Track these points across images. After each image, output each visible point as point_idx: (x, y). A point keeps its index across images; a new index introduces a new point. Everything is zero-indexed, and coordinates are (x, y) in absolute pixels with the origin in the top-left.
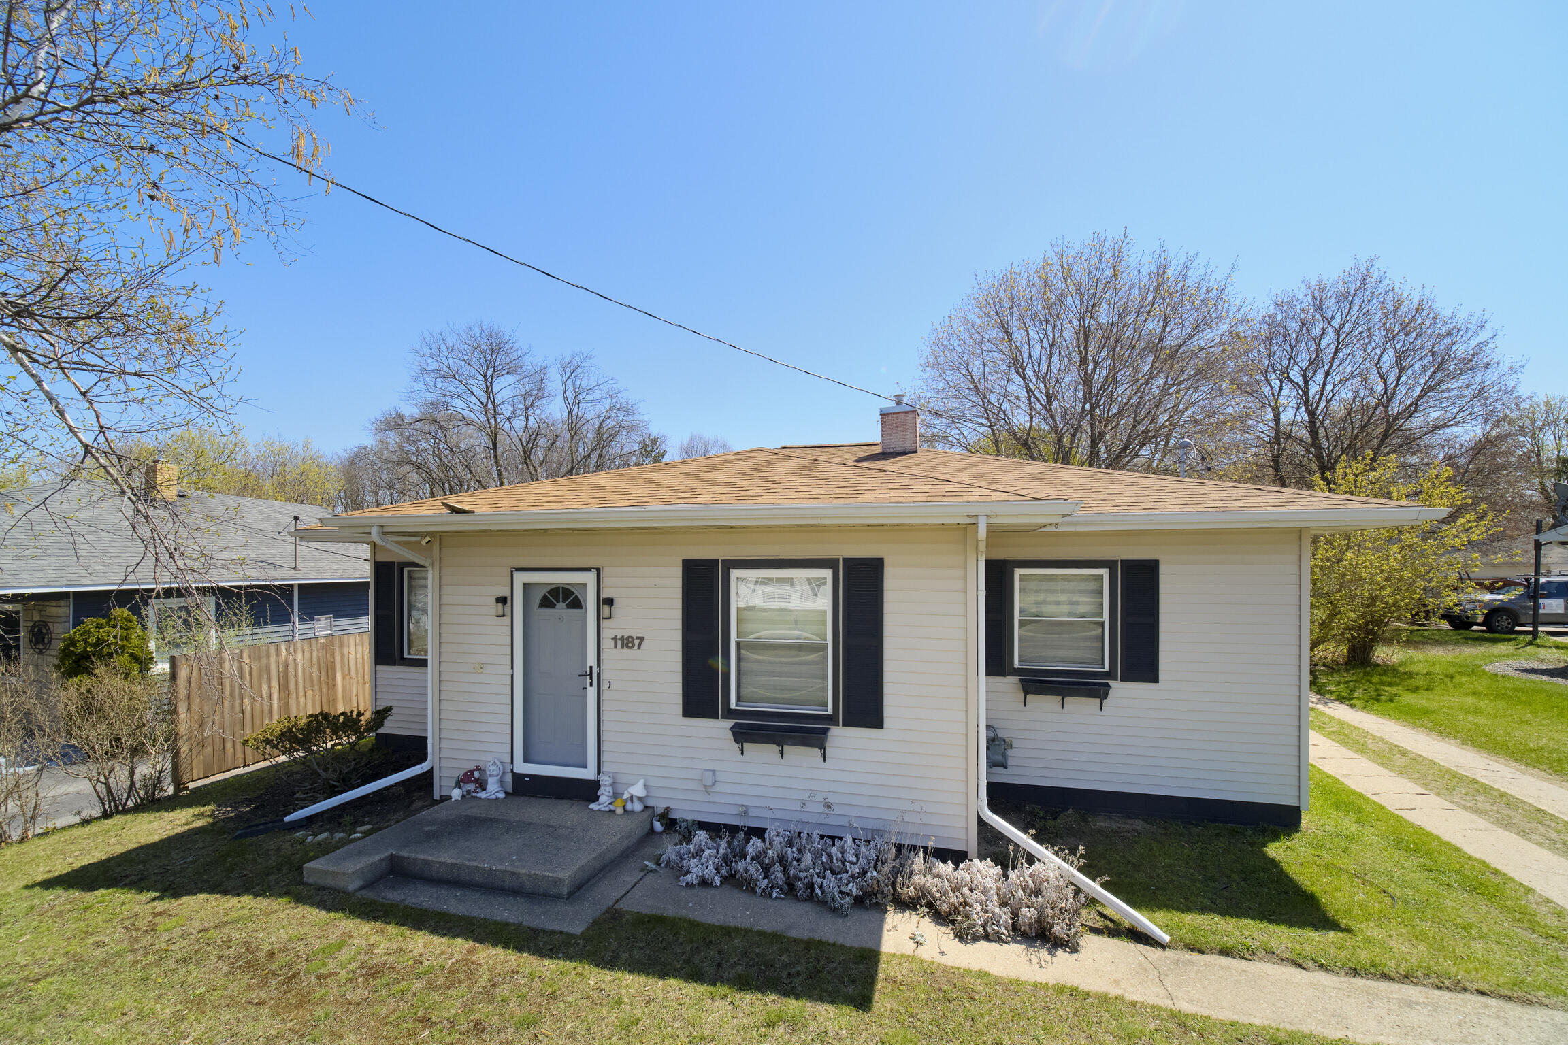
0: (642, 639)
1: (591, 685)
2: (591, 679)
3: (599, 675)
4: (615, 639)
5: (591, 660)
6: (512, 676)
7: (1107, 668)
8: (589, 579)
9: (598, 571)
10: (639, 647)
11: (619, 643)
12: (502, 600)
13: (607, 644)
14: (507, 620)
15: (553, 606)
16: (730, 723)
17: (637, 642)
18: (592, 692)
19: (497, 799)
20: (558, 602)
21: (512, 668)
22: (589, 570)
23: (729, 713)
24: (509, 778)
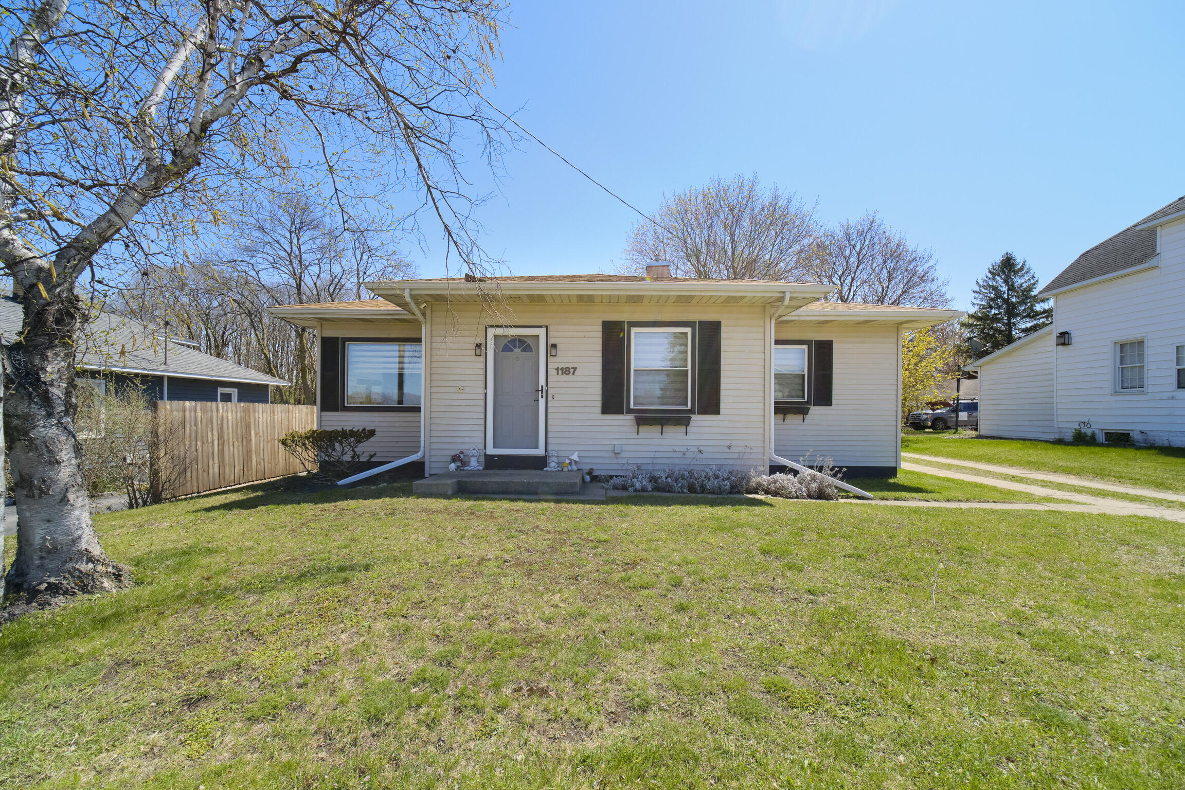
0: (575, 369)
1: (542, 397)
2: (542, 393)
3: (547, 391)
4: (557, 369)
5: (542, 382)
6: (486, 394)
7: (806, 400)
8: (541, 332)
9: (547, 327)
10: (573, 374)
11: (560, 372)
12: (478, 346)
13: (552, 372)
14: (482, 359)
15: (512, 351)
16: (631, 417)
17: (572, 371)
18: (542, 402)
19: (479, 470)
20: (515, 347)
21: (486, 388)
22: (541, 327)
23: (630, 411)
24: (482, 459)
